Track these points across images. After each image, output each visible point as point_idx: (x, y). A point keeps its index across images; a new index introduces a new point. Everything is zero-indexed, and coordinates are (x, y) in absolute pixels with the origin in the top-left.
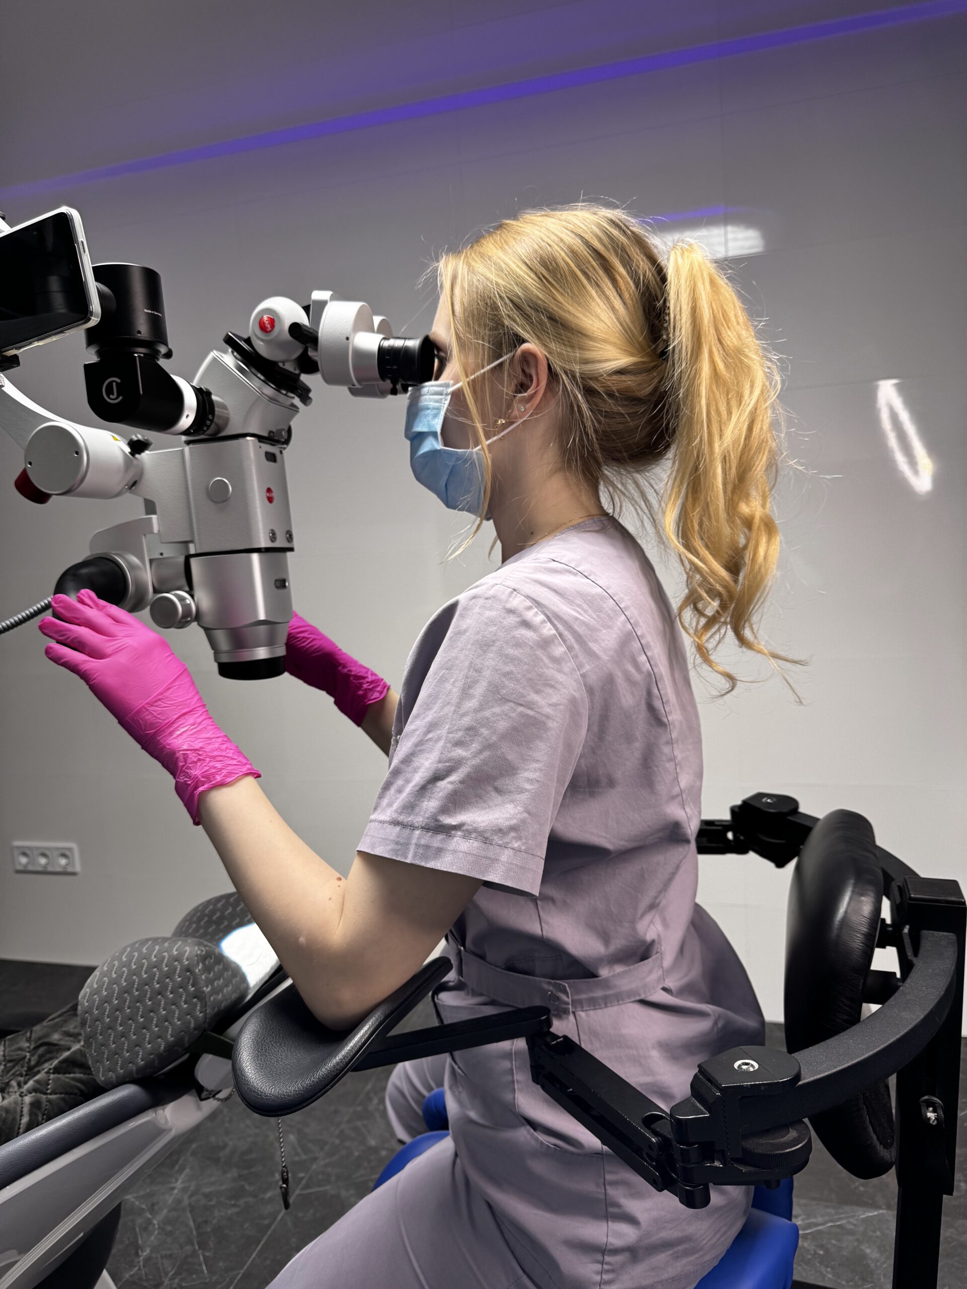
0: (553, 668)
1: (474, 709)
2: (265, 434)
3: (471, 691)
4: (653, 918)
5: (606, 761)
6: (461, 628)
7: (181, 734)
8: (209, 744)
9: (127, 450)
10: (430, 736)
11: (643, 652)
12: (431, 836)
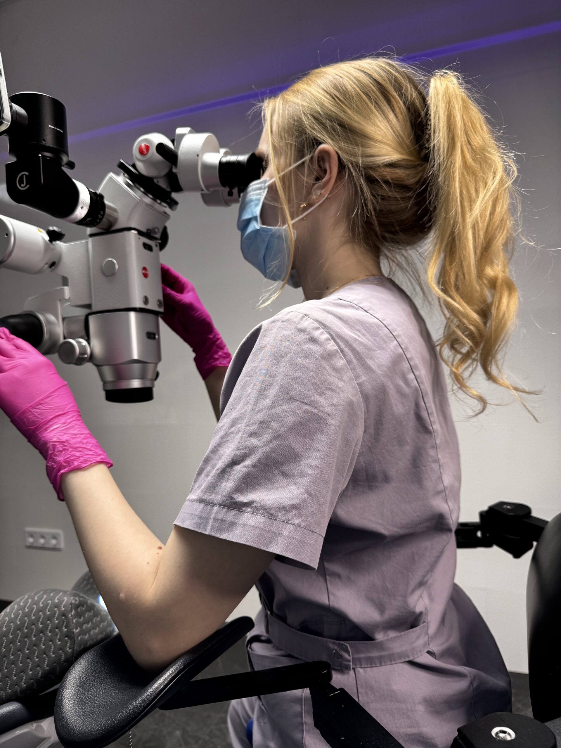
0: (334, 376)
1: (268, 407)
2: (144, 230)
3: (266, 392)
4: (421, 594)
5: (381, 459)
6: (262, 345)
7: (53, 430)
8: (74, 438)
9: (47, 238)
10: (232, 430)
11: (411, 372)
12: (226, 512)
